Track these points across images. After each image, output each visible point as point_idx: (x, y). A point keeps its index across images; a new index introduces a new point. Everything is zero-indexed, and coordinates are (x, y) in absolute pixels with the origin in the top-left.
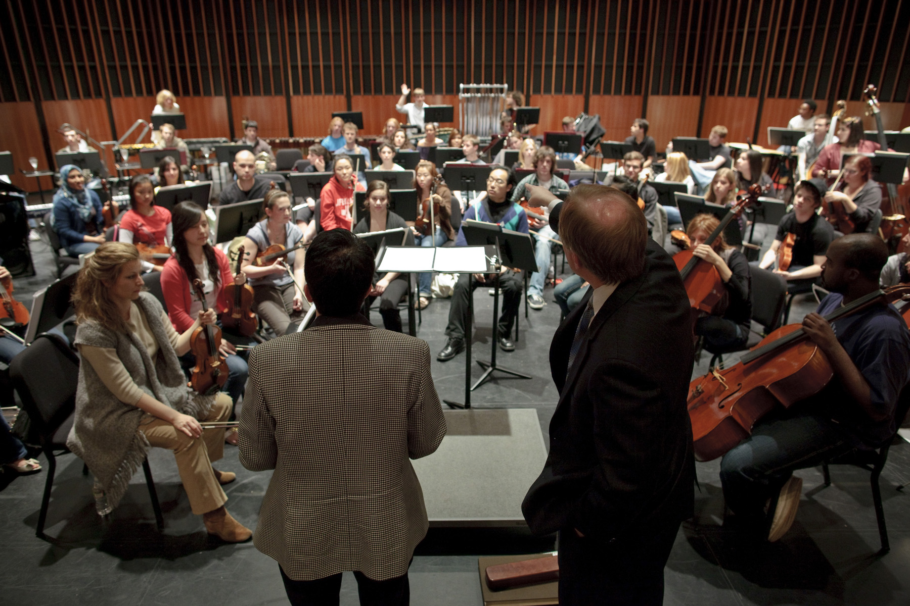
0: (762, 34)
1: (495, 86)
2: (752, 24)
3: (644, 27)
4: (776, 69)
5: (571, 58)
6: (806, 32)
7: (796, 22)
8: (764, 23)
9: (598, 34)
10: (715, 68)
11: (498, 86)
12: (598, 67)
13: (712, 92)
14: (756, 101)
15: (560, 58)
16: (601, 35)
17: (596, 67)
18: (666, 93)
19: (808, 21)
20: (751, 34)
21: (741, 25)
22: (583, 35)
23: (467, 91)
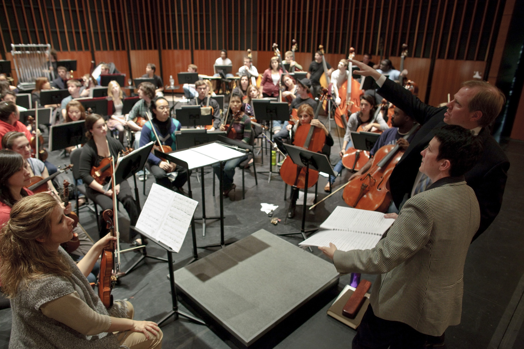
0: (186, 16)
1: (40, 45)
2: (179, 11)
3: (119, 9)
4: (196, 34)
5: (77, 27)
6: (207, 16)
7: (201, 11)
8: (185, 10)
9: (91, 12)
10: (163, 34)
11: (42, 45)
12: (96, 33)
13: (164, 48)
14: (189, 52)
15: (69, 26)
16: (93, 13)
17: (94, 33)
18: (140, 48)
19: (207, 11)
20: (179, 15)
21: (173, 11)
22: (81, 12)
23: (17, 49)
